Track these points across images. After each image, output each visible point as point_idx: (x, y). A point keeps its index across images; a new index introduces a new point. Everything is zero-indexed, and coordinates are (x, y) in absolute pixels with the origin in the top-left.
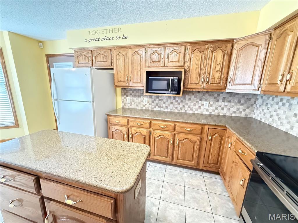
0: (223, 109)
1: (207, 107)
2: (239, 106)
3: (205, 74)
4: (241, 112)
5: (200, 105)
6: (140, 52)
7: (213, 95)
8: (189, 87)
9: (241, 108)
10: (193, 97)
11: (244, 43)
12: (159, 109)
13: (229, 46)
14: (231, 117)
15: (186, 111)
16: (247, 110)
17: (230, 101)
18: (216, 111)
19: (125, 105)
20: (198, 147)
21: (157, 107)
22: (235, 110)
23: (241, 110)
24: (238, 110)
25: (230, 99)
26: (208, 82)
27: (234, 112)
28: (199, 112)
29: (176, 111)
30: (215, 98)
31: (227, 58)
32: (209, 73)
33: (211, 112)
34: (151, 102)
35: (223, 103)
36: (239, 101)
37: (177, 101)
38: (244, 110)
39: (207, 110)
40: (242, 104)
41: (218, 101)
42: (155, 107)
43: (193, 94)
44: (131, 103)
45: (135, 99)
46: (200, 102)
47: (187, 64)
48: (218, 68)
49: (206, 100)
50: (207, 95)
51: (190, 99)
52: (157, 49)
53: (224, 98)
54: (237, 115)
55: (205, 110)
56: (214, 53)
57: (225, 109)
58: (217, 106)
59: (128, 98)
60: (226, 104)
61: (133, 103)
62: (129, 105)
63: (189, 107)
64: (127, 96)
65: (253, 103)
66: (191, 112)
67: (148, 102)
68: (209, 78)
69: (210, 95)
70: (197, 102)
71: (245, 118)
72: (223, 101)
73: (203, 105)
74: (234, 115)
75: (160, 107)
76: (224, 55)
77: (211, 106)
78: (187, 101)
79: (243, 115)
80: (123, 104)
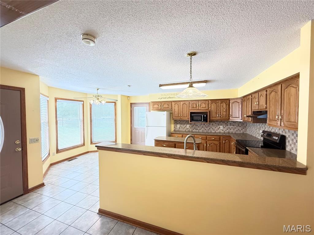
0: (231, 129)
1: (222, 129)
2: (239, 128)
3: (218, 113)
4: (240, 131)
5: (218, 128)
6: (186, 103)
7: (225, 122)
8: (211, 119)
9: (240, 128)
10: (214, 123)
11: (234, 101)
12: (196, 131)
13: (228, 101)
14: (235, 133)
15: (211, 131)
16: (243, 130)
17: (234, 125)
18: (227, 131)
19: (176, 129)
20: (219, 147)
21: (195, 129)
22: (237, 129)
23: (240, 130)
24: (239, 129)
25: (233, 124)
26: (221, 116)
27: (237, 131)
28: (218, 131)
29: (206, 131)
30: (226, 124)
31: (227, 106)
32: (221, 112)
33: (225, 131)
34: (191, 127)
35: (230, 126)
36: (239, 125)
37: (206, 126)
38: (242, 130)
39: (223, 130)
40: (240, 127)
41: (227, 125)
42: (194, 130)
43: (214, 122)
44: (180, 128)
45: (182, 125)
46: (218, 126)
47: (210, 109)
48: (225, 110)
49: (221, 125)
50: (221, 122)
51: (213, 125)
52: (195, 102)
53: (230, 124)
54: (239, 132)
55: (221, 130)
56: (222, 104)
57: (232, 129)
58: (228, 128)
59: (178, 125)
60: (232, 127)
61: (181, 128)
62: (178, 129)
63: (212, 129)
64: (177, 124)
65: (246, 126)
66: (214, 131)
67: (190, 127)
68: (221, 114)
69: (223, 122)
70: (217, 126)
71: (243, 134)
72: (230, 125)
73: (220, 128)
74: (237, 132)
75: (196, 129)
76: (226, 105)
77: (224, 128)
78: (211, 126)
79: (242, 132)
80: (175, 129)
